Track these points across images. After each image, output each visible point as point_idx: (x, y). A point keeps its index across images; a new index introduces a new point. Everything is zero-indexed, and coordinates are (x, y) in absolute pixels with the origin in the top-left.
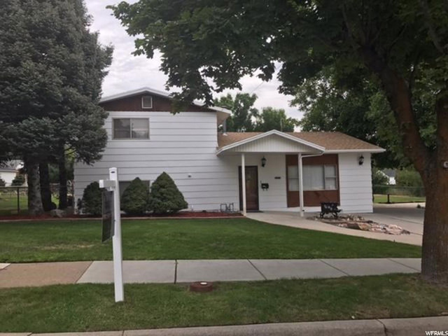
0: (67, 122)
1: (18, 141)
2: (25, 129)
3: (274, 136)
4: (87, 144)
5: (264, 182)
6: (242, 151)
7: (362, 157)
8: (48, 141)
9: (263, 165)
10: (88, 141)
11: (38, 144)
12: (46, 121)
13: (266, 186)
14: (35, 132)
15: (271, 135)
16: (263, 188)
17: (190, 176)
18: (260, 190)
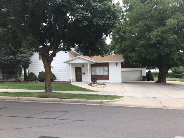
0: (17, 56)
1: (5, 62)
2: (6, 59)
3: (79, 58)
4: (23, 62)
5: (83, 72)
6: (70, 62)
7: (117, 64)
8: (12, 61)
9: (83, 67)
10: (23, 61)
11: (9, 62)
12: (11, 56)
13: (84, 74)
14: (8, 59)
15: (78, 58)
16: (83, 74)
17: (60, 71)
18: (82, 75)
